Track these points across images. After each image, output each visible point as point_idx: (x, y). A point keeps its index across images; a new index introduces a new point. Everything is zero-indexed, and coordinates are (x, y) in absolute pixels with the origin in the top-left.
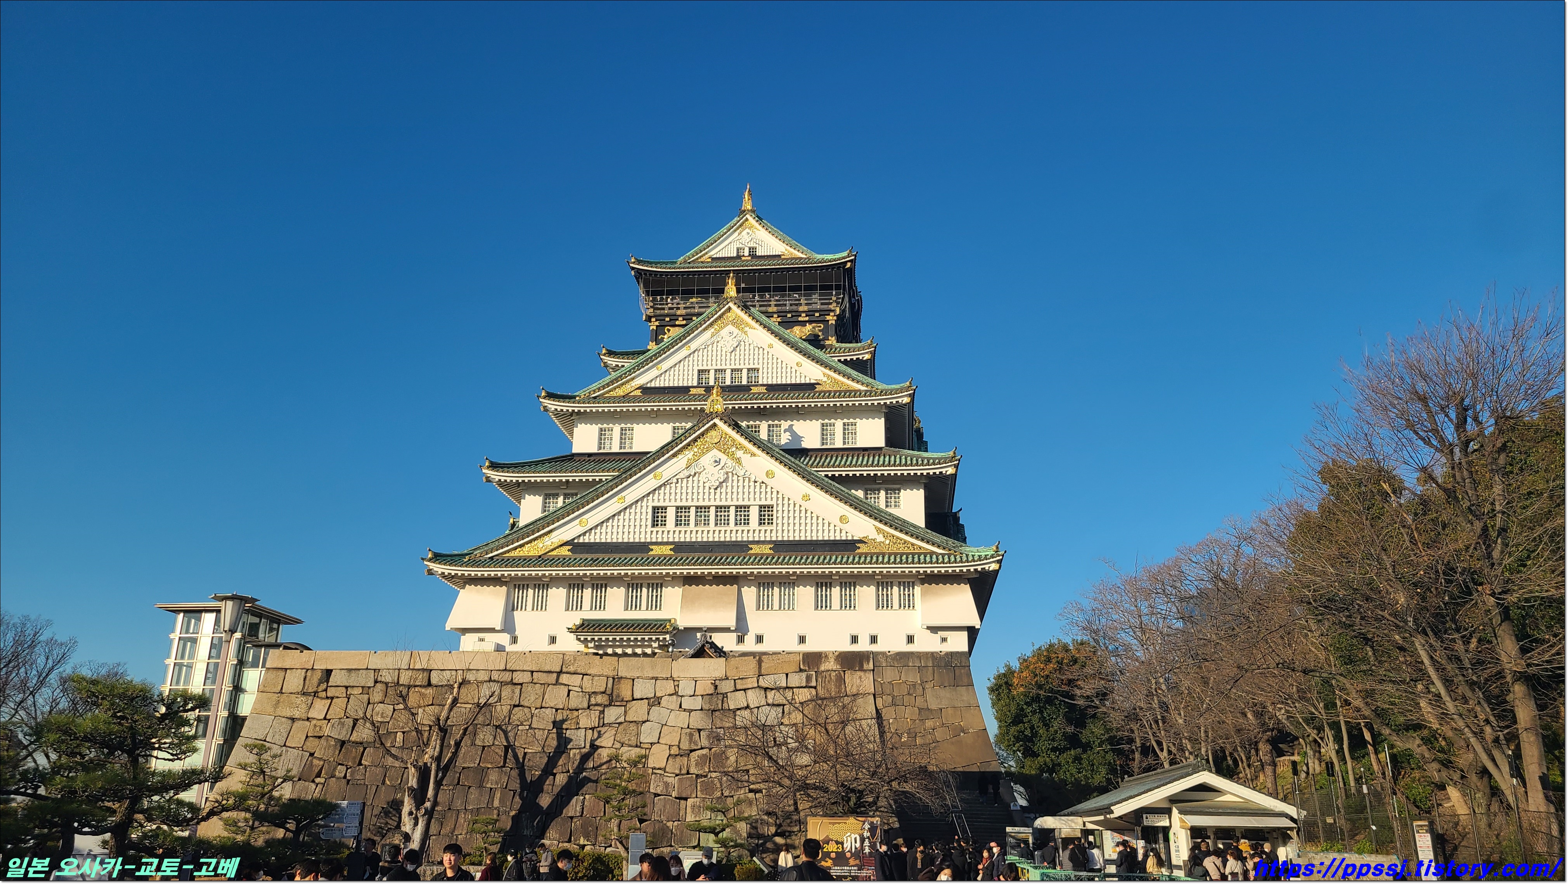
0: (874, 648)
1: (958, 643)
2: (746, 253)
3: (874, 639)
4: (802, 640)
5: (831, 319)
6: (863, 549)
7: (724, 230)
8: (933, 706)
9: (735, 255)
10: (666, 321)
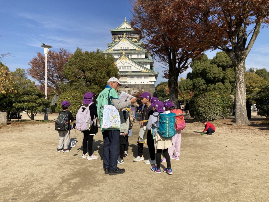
0: (144, 84)
1: (153, 83)
2: (126, 28)
3: (144, 83)
4: (135, 83)
5: (138, 38)
6: (142, 72)
7: (122, 24)
8: (150, 90)
9: (124, 28)
10: (115, 38)
